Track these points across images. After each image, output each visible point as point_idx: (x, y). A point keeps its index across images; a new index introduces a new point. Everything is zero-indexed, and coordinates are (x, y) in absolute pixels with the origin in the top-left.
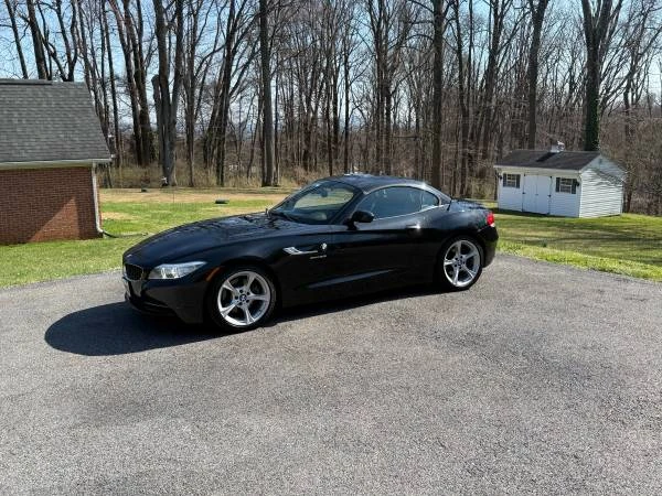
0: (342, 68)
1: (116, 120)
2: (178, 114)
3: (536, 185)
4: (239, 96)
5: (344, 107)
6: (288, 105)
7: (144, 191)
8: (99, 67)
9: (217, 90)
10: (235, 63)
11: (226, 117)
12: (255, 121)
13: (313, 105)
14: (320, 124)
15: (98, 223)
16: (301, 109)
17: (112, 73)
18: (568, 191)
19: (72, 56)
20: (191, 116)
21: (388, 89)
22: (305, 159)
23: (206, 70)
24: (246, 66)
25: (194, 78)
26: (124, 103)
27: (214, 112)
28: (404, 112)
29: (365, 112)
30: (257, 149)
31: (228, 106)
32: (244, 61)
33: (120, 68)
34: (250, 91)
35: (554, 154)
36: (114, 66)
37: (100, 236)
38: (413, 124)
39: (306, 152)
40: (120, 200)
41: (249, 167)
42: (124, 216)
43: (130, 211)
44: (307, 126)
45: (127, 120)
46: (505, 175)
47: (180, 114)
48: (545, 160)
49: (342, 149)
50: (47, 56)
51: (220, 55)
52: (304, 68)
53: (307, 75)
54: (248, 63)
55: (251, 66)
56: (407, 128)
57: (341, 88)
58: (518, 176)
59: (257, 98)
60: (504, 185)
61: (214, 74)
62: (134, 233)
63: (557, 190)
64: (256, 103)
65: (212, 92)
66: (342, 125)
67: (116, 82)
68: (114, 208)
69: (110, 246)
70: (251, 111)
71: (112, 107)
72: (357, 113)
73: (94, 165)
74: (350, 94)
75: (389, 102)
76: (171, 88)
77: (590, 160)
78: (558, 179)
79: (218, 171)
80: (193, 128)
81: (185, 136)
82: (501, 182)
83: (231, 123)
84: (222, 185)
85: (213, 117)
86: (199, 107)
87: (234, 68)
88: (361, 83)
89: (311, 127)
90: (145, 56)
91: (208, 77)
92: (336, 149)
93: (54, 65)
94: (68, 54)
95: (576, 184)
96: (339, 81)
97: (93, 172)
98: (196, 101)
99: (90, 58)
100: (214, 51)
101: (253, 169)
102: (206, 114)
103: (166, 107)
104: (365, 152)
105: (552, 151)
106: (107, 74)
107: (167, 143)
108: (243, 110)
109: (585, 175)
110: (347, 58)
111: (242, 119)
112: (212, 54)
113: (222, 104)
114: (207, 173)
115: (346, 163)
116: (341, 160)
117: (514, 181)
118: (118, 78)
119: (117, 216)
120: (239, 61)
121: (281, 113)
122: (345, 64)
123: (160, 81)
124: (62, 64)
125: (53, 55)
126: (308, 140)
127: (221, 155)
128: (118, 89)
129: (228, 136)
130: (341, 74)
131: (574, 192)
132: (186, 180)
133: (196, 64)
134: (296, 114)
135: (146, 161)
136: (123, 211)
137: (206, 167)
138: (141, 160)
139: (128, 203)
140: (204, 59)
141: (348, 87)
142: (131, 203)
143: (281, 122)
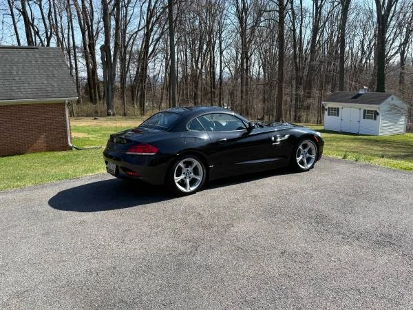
0: (218, 41)
1: (77, 73)
3: (350, 114)
4: (153, 59)
5: (218, 67)
6: (185, 65)
7: (95, 119)
8: (66, 40)
9: (140, 55)
10: (151, 38)
11: (146, 72)
12: (164, 76)
13: (200, 65)
14: (204, 77)
15: (69, 140)
16: (192, 66)
17: (74, 45)
18: (372, 119)
19: (49, 34)
20: (124, 71)
21: (247, 54)
22: (195, 99)
24: (158, 40)
25: (126, 47)
26: (82, 63)
27: (138, 69)
28: (256, 69)
29: (231, 69)
30: (165, 92)
31: (147, 65)
32: (156, 37)
33: (79, 41)
34: (160, 56)
35: (361, 94)
36: (76, 41)
37: (70, 149)
38: (261, 76)
39: (196, 94)
41: (161, 103)
42: (85, 135)
43: (88, 132)
44: (195, 78)
45: (83, 74)
46: (329, 108)
48: (356, 98)
49: (217, 92)
50: (33, 34)
51: (142, 33)
52: (194, 41)
53: (195, 46)
54: (160, 38)
55: (161, 40)
56: (258, 79)
57: (217, 54)
58: (338, 109)
59: (164, 60)
60: (329, 115)
61: (138, 45)
62: (92, 147)
63: (364, 118)
64: (164, 64)
65: (136, 56)
66: (217, 77)
67: (77, 50)
68: (78, 130)
69: (77, 156)
70: (161, 69)
71: (74, 66)
72: (226, 69)
74: (222, 57)
75: (247, 62)
76: (112, 53)
77: (386, 99)
78: (365, 111)
79: (141, 106)
80: (125, 79)
81: (120, 84)
82: (326, 113)
83: (149, 76)
84: (144, 115)
85: (137, 72)
86: (128, 66)
87: (150, 42)
88: (229, 51)
89: (198, 78)
90: (94, 33)
91: (135, 48)
92: (214, 93)
93: (38, 39)
94: (47, 32)
95: (376, 114)
96: (216, 49)
97: (66, 106)
98: (127, 62)
99: (60, 34)
100: (139, 30)
101: (163, 105)
102: (133, 70)
103: (109, 65)
104: (232, 94)
105: (360, 92)
106: (71, 45)
107: (110, 88)
108: (157, 68)
109: (382, 108)
110: (220, 35)
111: (155, 74)
112: (136, 32)
113: (143, 63)
114: (134, 107)
115: (220, 102)
116: (217, 99)
117: (336, 112)
118: (78, 48)
119: (81, 135)
120: (154, 36)
122: (220, 38)
123: (105, 49)
125: (37, 33)
126: (196, 87)
127: (143, 96)
128: (77, 55)
129: (148, 84)
130: (217, 46)
131: (375, 119)
132: (121, 112)
133: (127, 39)
134: (189, 70)
135: (96, 100)
136: (84, 132)
137: (133, 104)
138: (92, 100)
139: (86, 126)
140: (132, 35)
141: (221, 53)
142: (89, 126)
143: (180, 76)
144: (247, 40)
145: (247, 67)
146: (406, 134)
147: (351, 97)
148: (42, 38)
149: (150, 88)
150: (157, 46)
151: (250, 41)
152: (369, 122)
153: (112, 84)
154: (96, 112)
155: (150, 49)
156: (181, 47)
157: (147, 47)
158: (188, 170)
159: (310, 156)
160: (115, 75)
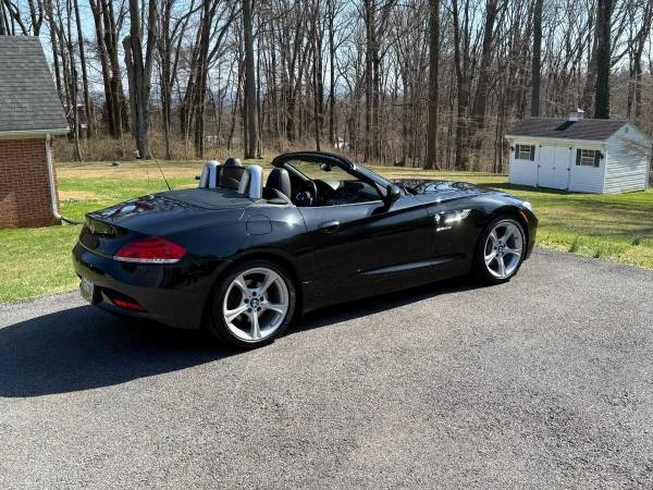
0: (327, 32)
1: (86, 87)
2: (152, 80)
3: (554, 156)
4: (217, 62)
5: (328, 75)
6: (271, 71)
7: (115, 165)
9: (195, 55)
10: (213, 25)
11: (204, 84)
12: (235, 90)
13: (296, 72)
14: (304, 93)
15: (55, 206)
16: (284, 75)
17: (80, 38)
18: (590, 164)
19: (37, 18)
20: (167, 82)
21: (375, 55)
22: (288, 129)
23: (182, 34)
24: (225, 29)
25: (168, 41)
26: (94, 70)
27: (191, 78)
28: (391, 80)
29: (350, 79)
30: (238, 118)
31: (206, 71)
32: (222, 23)
33: (89, 32)
34: (229, 56)
35: (573, 122)
36: (82, 28)
37: (58, 222)
38: (400, 92)
39: (290, 122)
40: (87, 176)
41: (231, 137)
42: (91, 195)
43: (98, 189)
44: (290, 94)
45: (98, 88)
46: (517, 146)
47: (154, 78)
48: (564, 129)
49: (326, 118)
50: (9, 18)
51: (196, 17)
52: (286, 31)
53: (289, 39)
54: (228, 24)
55: (230, 29)
56: (395, 96)
57: (326, 54)
58: (533, 147)
59: (236, 63)
60: (517, 157)
61: (191, 37)
63: (578, 163)
64: (236, 70)
65: (189, 57)
66: (326, 93)
67: (85, 47)
68: (79, 185)
70: (231, 78)
71: (80, 74)
72: (342, 80)
73: (48, 137)
74: (334, 59)
75: (376, 67)
76: (144, 52)
77: (615, 131)
78: (579, 151)
79: (196, 142)
80: (169, 95)
81: (160, 105)
82: (513, 154)
83: (209, 90)
84: (201, 157)
85: (190, 83)
86: (175, 74)
87: (212, 31)
88: (346, 48)
89: (295, 95)
90: (116, 18)
91: (184, 41)
92: (321, 119)
93: (17, 26)
94: (33, 16)
95: (599, 156)
96: (323, 46)
97: (47, 145)
98: (172, 66)
99: (55, 18)
100: (191, 12)
101: (235, 140)
102: (183, 80)
103: (139, 72)
104: (351, 122)
105: (571, 119)
106: (75, 38)
107: (141, 111)
108: (223, 77)
109: (610, 146)
110: (331, 21)
111: (221, 87)
112: (188, 16)
113: (200, 68)
114: (184, 144)
115: (331, 134)
116: (326, 130)
117: (528, 153)
118: (88, 42)
120: (217, 23)
121: (263, 79)
122: (330, 27)
123: (132, 43)
124: (27, 26)
125: (17, 16)
126: (291, 108)
127: (200, 122)
128: (87, 54)
129: (208, 104)
130: (326, 39)
131: (597, 165)
132: (163, 153)
133: (171, 27)
134: (278, 81)
135: (119, 131)
136: (90, 189)
137: (183, 138)
138: (113, 131)
139: (96, 178)
140: (180, 21)
141: (333, 51)
142: (101, 179)
143: (264, 89)
144: (377, 30)
145: (376, 75)
146: (648, 191)
147: (554, 127)
148: (25, 25)
149: (212, 113)
150: (224, 38)
151: (381, 32)
152: (587, 170)
153: (144, 105)
154: (120, 153)
155: (212, 45)
156: (265, 41)
157: (205, 40)
158: (254, 294)
159: (511, 251)
160: (149, 89)
